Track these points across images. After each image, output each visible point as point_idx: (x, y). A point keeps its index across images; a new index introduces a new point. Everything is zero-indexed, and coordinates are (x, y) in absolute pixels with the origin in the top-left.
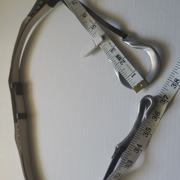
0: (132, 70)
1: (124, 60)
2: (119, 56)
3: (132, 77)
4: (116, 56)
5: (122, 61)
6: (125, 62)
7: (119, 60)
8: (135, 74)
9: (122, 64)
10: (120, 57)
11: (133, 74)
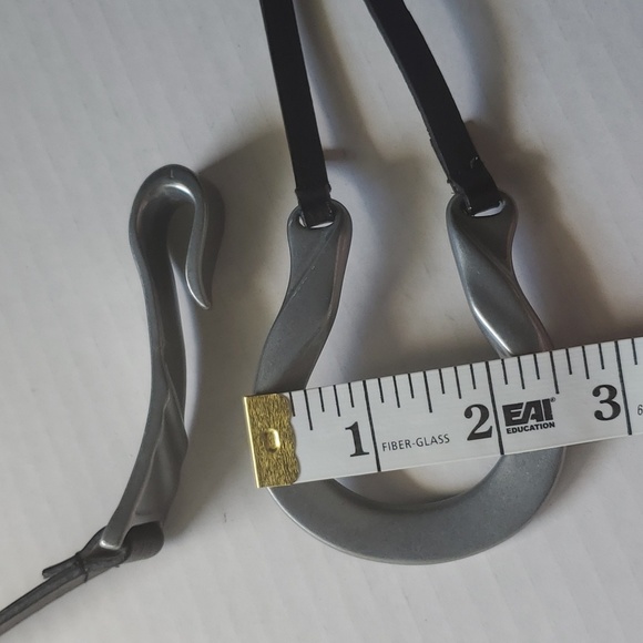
0: (394, 446)
1: (488, 434)
2: (532, 422)
3: (354, 428)
4: (547, 402)
5: (491, 422)
6: (473, 436)
7: (507, 409)
8: (359, 452)
9: (468, 414)
10: (524, 420)
11: (367, 445)
